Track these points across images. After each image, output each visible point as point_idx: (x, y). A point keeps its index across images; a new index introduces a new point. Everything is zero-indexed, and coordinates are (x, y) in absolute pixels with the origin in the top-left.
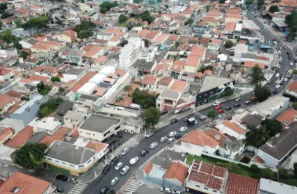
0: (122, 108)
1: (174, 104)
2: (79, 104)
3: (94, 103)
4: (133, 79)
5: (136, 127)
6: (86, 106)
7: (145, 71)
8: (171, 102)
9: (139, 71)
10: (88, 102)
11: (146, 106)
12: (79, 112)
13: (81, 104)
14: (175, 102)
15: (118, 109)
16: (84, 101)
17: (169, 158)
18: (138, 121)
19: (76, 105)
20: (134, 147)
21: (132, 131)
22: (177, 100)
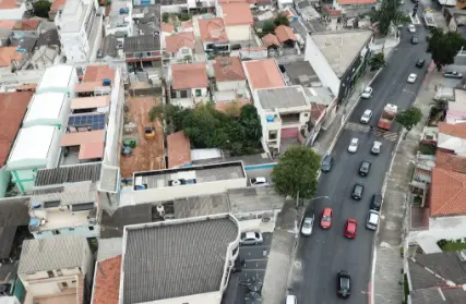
0: (191, 175)
2: (47, 204)
5: (266, 219)
6: (77, 207)
7: (146, 57)
8: (295, 116)
9: (129, 63)
10: (77, 191)
11: (239, 146)
12: (57, 232)
13: (56, 203)
14: (306, 115)
15: (183, 182)
16: (60, 190)
17: (445, 283)
18: (258, 197)
19: (40, 213)
20: (296, 279)
21: (257, 236)
22: (309, 107)
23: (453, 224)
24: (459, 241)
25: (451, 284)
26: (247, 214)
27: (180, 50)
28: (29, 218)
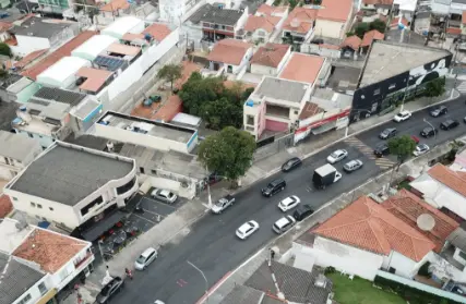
0: (149, 127)
1: (293, 117)
2: (32, 112)
3: (73, 112)
4: (188, 51)
5: (185, 184)
6: (49, 120)
7: (220, 30)
8: (284, 111)
9: (205, 32)
10: (56, 109)
11: (216, 120)
12: (31, 136)
13: (37, 112)
14: (296, 113)
15: (136, 129)
16: (46, 104)
17: (276, 292)
18: (190, 164)
19: (24, 116)
20: (174, 242)
21: (171, 195)
22: (302, 106)
23: (342, 253)
24: (348, 275)
25: (281, 296)
26: (168, 173)
27: (257, 31)
28: (15, 116)
